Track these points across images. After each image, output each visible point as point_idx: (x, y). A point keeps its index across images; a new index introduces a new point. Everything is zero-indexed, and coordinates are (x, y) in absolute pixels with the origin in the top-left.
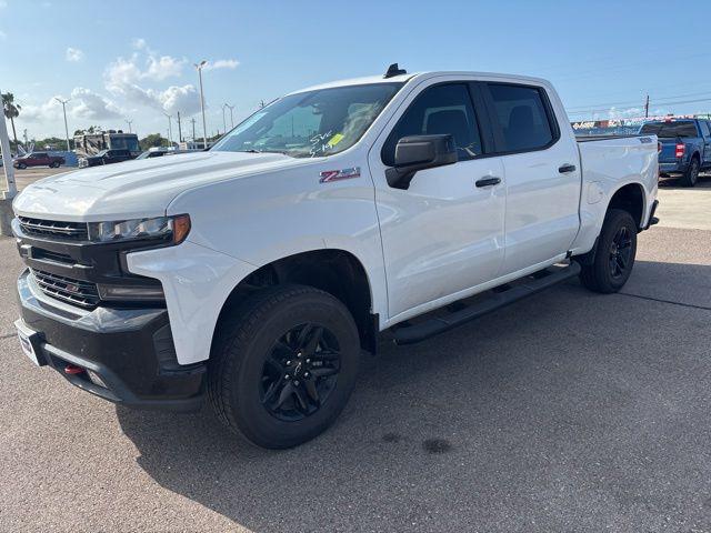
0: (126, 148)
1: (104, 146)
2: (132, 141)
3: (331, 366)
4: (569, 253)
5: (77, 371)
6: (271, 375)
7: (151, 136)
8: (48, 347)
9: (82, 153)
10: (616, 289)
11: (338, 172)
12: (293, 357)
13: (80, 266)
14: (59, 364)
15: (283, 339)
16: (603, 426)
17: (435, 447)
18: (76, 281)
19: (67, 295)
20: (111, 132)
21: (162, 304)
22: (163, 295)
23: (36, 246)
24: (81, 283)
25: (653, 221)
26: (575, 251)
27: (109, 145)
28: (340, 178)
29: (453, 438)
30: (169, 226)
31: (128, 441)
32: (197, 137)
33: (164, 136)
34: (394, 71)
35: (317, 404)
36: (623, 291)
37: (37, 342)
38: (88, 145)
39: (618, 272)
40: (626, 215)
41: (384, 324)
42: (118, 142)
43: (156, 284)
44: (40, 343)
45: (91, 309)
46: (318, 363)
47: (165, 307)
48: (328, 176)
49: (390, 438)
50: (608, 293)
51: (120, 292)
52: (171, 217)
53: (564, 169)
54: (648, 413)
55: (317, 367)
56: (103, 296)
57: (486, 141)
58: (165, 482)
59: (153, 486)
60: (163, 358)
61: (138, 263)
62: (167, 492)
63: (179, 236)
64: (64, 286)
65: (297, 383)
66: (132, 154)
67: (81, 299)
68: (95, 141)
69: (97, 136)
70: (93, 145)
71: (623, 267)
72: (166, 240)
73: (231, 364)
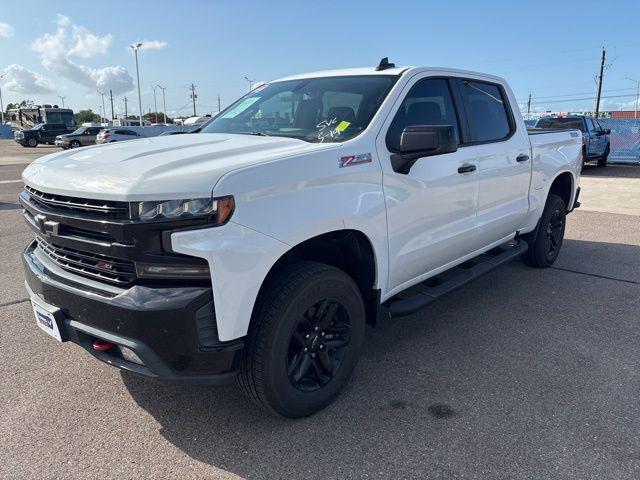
0: (61, 122)
1: (40, 120)
2: (68, 116)
3: (341, 338)
4: (518, 232)
5: (105, 347)
6: (295, 348)
7: (83, 112)
8: (73, 323)
9: (17, 126)
10: (549, 264)
11: (353, 157)
12: (311, 331)
13: (118, 244)
14: (86, 340)
15: (306, 315)
16: (580, 389)
17: (440, 412)
18: (110, 259)
19: (97, 272)
20: (46, 106)
21: (206, 283)
22: (209, 274)
23: (64, 223)
24: (115, 260)
25: (577, 205)
26: (523, 230)
27: (44, 119)
28: (356, 163)
29: (452, 402)
30: (215, 207)
31: (145, 413)
32: (129, 115)
33: (95, 112)
34: (385, 65)
35: (329, 374)
36: (554, 265)
37: (62, 318)
38: (24, 118)
39: (552, 249)
40: (559, 200)
41: (384, 297)
42: (53, 116)
43: (202, 263)
44: (64, 320)
45: (126, 287)
46: (331, 336)
47: (211, 285)
48: (346, 161)
49: (397, 405)
50: (543, 268)
51: (157, 270)
52: (216, 199)
53: (521, 159)
54: (613, 377)
55: (329, 340)
56: (140, 274)
57: (464, 132)
58: (196, 454)
59: (183, 458)
60: (205, 334)
61: (183, 242)
62: (201, 464)
63: (222, 216)
64: (95, 263)
65: (314, 355)
66: (68, 128)
67: (114, 277)
68: (31, 115)
69: (33, 110)
70: (28, 119)
71: (555, 244)
72: (210, 221)
73: (264, 339)
